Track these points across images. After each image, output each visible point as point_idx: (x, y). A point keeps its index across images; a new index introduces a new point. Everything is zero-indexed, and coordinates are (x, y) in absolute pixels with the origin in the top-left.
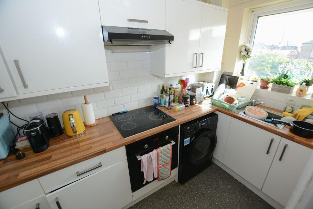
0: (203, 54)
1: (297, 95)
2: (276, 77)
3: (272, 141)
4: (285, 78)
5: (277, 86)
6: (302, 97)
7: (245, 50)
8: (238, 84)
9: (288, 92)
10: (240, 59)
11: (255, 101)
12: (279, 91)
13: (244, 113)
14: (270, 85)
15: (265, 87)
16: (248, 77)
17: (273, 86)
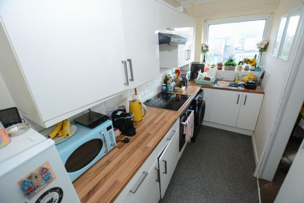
0: (190, 50)
1: (239, 71)
2: (226, 61)
3: (239, 95)
4: (231, 62)
5: (228, 67)
6: (241, 71)
7: (205, 47)
8: (205, 69)
9: (234, 69)
10: (202, 52)
11: (219, 78)
12: (229, 70)
13: (217, 85)
14: (223, 67)
15: (220, 69)
16: (208, 64)
17: (225, 67)
